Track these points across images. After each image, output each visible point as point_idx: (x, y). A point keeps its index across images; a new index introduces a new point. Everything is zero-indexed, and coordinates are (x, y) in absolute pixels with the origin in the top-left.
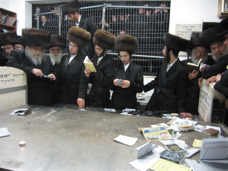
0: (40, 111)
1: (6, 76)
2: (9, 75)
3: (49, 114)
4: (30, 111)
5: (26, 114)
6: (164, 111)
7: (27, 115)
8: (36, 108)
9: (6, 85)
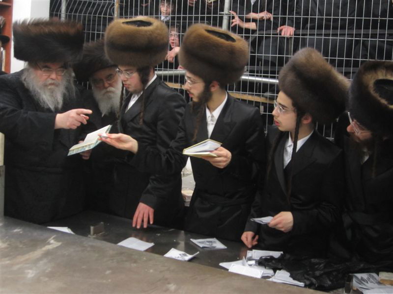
0: (21, 242)
3: (38, 253)
6: (362, 265)
8: (16, 230)
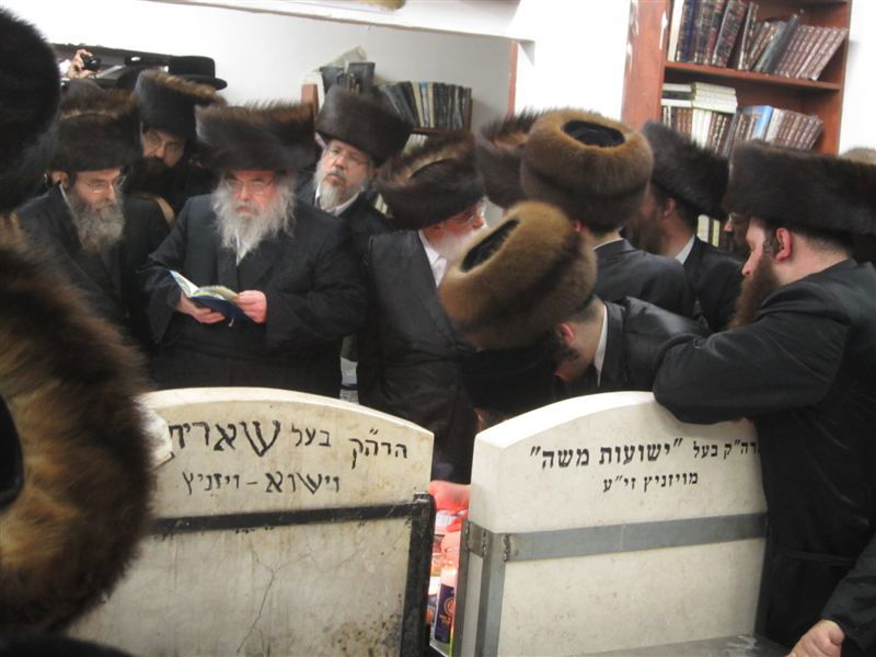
1: (652, 452)
2: (667, 447)
9: (642, 504)
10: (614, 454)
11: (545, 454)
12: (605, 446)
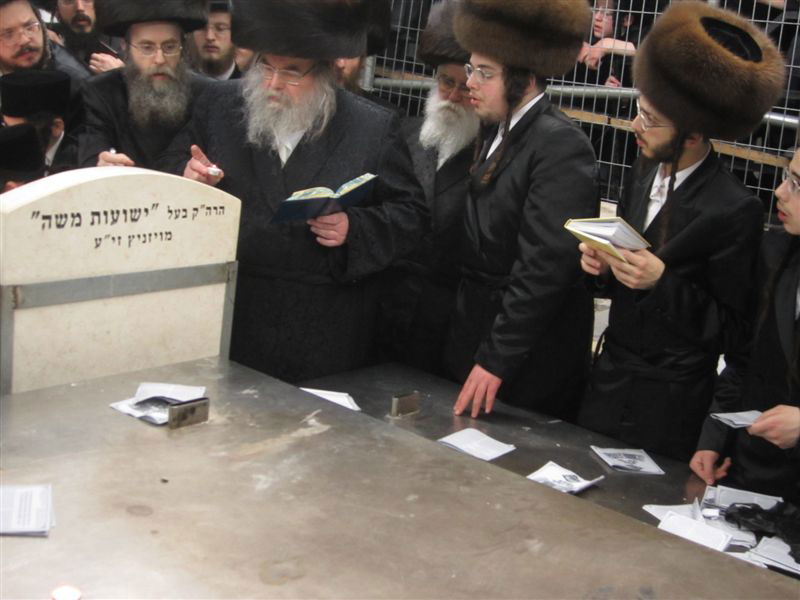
0: (252, 416)
1: (134, 215)
2: (146, 210)
3: (283, 442)
4: (199, 411)
5: (174, 424)
7: (179, 426)
8: (246, 392)
9: (127, 257)
10: (103, 217)
11: (45, 217)
12: (95, 210)
